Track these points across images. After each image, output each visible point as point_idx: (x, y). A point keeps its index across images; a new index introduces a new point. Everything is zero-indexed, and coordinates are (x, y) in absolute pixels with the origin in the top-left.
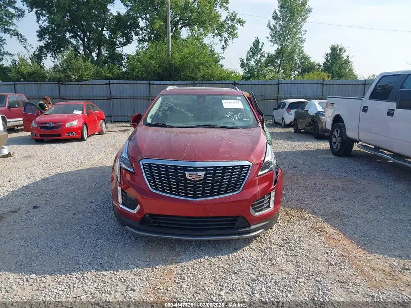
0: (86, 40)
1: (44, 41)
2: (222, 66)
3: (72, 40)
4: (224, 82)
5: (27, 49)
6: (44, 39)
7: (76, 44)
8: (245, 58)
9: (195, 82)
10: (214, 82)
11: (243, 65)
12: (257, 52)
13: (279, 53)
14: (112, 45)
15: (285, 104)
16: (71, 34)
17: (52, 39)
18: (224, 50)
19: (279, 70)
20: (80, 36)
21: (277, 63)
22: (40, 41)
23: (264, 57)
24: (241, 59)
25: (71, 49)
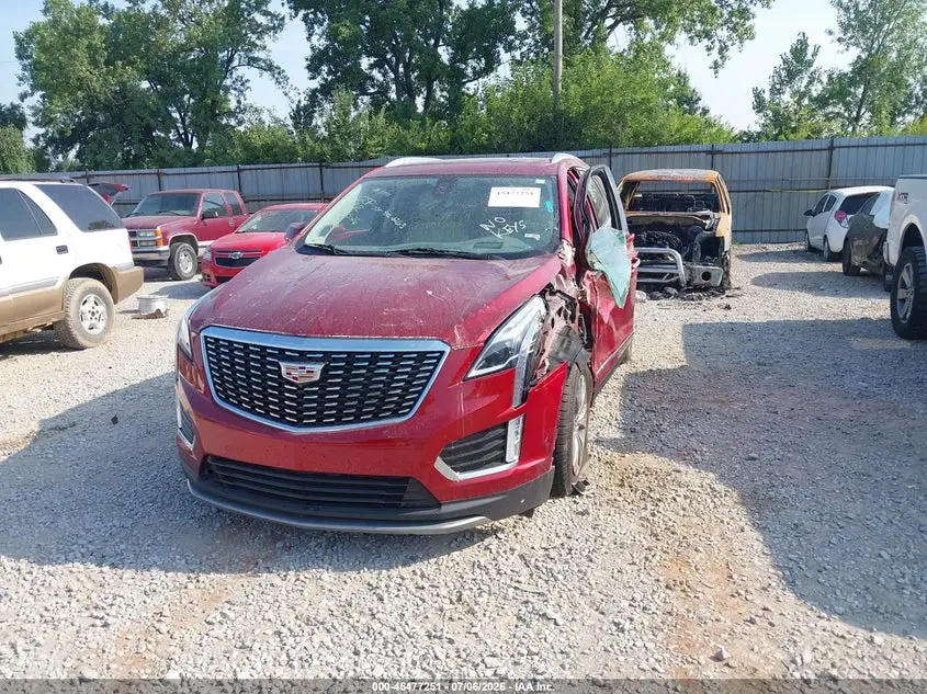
0: (401, 70)
1: (319, 78)
2: (705, 112)
3: (376, 73)
4: (686, 148)
5: (290, 98)
6: (319, 74)
7: (382, 79)
8: (767, 88)
9: (614, 150)
10: (663, 149)
11: (760, 106)
12: (801, 71)
13: (863, 70)
14: (456, 77)
15: (833, 200)
16: (372, 60)
17: (335, 73)
18: (716, 72)
19: (858, 113)
20: (389, 62)
21: (854, 95)
22: (313, 78)
23: (821, 82)
24: (755, 90)
25: (372, 90)
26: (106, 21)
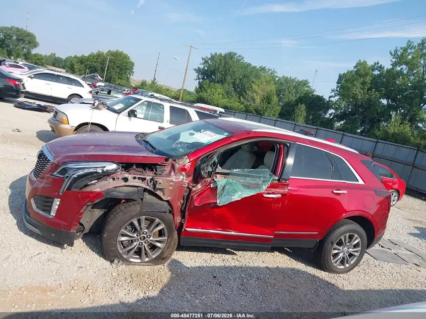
26: (379, 73)
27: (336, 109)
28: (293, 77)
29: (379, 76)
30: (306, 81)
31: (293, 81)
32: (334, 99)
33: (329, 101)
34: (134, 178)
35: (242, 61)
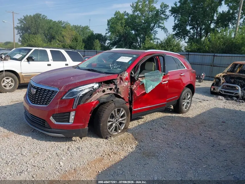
0: (199, 30)
7: (193, 32)
17: (180, 30)
22: (174, 31)
25: (189, 35)
26: (127, 17)
27: (110, 40)
28: (79, 25)
29: (128, 19)
30: (87, 26)
31: (80, 27)
32: (108, 35)
33: (105, 36)
34: (108, 89)
35: (46, 19)
